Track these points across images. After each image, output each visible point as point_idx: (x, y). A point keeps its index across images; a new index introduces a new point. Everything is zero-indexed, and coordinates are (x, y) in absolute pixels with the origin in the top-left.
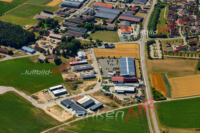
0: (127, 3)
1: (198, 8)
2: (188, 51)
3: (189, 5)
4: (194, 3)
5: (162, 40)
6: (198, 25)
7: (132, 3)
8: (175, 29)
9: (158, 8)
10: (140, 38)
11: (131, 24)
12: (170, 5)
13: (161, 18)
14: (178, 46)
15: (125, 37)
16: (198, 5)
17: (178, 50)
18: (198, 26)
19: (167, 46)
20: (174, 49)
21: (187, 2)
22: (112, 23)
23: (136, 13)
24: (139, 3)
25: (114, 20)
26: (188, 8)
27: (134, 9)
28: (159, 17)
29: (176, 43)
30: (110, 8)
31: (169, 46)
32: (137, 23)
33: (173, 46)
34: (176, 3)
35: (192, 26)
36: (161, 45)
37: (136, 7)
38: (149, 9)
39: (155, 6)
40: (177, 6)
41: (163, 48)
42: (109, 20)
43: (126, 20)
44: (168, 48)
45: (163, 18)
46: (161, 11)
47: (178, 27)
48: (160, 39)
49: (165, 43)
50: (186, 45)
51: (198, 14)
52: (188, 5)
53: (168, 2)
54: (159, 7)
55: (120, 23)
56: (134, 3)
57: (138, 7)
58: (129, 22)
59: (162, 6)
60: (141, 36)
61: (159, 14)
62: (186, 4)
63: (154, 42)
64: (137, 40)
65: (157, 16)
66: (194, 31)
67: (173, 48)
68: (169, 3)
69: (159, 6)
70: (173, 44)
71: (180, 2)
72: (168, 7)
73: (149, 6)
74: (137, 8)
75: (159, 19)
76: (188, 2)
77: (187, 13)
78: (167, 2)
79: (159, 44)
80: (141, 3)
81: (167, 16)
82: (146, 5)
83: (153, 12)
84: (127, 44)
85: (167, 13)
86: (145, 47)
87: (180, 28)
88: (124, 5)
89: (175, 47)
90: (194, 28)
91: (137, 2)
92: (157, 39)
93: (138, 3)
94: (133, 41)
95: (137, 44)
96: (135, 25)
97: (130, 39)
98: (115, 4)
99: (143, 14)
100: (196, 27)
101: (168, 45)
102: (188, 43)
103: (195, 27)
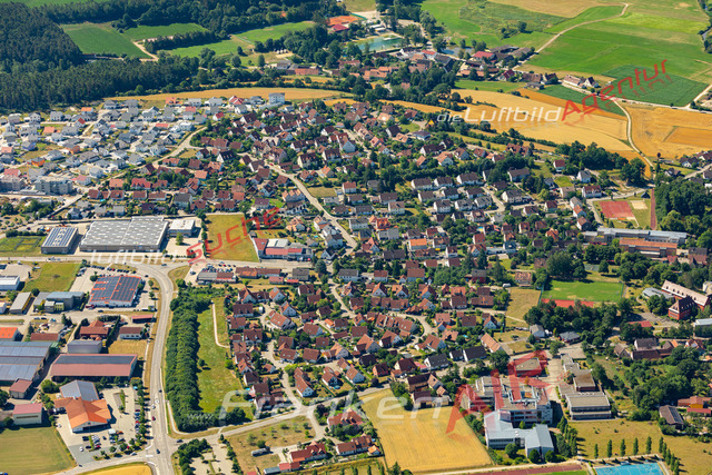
0: (67, 309)
1: (329, 291)
2: (336, 461)
3: (296, 285)
4: (312, 273)
5: (230, 432)
6: (347, 354)
7: (85, 309)
8: (270, 383)
9: (188, 314)
10: (149, 438)
11: (102, 388)
12: (228, 293)
13: (207, 348)
14: (294, 448)
15: (88, 443)
16: (325, 281)
17: (301, 463)
18: (346, 358)
19: (256, 455)
20: (283, 460)
21: (285, 275)
22: (29, 395)
23: (108, 344)
24: (111, 303)
25: (35, 383)
26: (292, 297)
27: (100, 330)
28: (198, 346)
29: (286, 437)
30: (8, 339)
31: (264, 453)
32: (122, 381)
33: (277, 451)
34: (247, 283)
35: (325, 362)
36: (232, 455)
37: (102, 320)
38: (155, 320)
39: (175, 305)
40: (253, 295)
41: (241, 463)
42: (14, 387)
43: (79, 378)
44: (260, 460)
45: (212, 350)
46: (199, 324)
47: (276, 376)
48: (221, 429)
49: (245, 443)
50: (324, 440)
51: (334, 312)
52: (291, 287)
53: (217, 283)
54: (187, 308)
55: (58, 391)
56: (94, 307)
57: (110, 319)
58: (92, 384)
59: (198, 303)
60: (150, 429)
61: (196, 336)
62: (284, 283)
63: (205, 446)
64: (137, 448)
65: (191, 346)
66: (337, 381)
67: (277, 457)
68: (223, 286)
69: (187, 304)
70: (277, 442)
71: (258, 278)
72: (222, 304)
73: (152, 310)
74: (108, 325)
75: (201, 354)
76: (290, 275)
77: (297, 315)
78: (214, 286)
79: (225, 451)
80: (120, 303)
81: (226, 337)
82: (140, 307)
83: (174, 333)
84: (105, 469)
85: (225, 325)
86: (176, 469)
87: (285, 376)
88: (59, 318)
89: (285, 452)
90: (334, 366)
91: (104, 303)
92: (211, 433)
93: (107, 306)
94: (125, 455)
95: (142, 463)
96: (118, 390)
97: (113, 449)
98: (22, 322)
99: (138, 343)
100: (339, 365)
101: (258, 450)
102: (327, 430)
103: (336, 362)
